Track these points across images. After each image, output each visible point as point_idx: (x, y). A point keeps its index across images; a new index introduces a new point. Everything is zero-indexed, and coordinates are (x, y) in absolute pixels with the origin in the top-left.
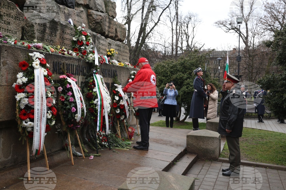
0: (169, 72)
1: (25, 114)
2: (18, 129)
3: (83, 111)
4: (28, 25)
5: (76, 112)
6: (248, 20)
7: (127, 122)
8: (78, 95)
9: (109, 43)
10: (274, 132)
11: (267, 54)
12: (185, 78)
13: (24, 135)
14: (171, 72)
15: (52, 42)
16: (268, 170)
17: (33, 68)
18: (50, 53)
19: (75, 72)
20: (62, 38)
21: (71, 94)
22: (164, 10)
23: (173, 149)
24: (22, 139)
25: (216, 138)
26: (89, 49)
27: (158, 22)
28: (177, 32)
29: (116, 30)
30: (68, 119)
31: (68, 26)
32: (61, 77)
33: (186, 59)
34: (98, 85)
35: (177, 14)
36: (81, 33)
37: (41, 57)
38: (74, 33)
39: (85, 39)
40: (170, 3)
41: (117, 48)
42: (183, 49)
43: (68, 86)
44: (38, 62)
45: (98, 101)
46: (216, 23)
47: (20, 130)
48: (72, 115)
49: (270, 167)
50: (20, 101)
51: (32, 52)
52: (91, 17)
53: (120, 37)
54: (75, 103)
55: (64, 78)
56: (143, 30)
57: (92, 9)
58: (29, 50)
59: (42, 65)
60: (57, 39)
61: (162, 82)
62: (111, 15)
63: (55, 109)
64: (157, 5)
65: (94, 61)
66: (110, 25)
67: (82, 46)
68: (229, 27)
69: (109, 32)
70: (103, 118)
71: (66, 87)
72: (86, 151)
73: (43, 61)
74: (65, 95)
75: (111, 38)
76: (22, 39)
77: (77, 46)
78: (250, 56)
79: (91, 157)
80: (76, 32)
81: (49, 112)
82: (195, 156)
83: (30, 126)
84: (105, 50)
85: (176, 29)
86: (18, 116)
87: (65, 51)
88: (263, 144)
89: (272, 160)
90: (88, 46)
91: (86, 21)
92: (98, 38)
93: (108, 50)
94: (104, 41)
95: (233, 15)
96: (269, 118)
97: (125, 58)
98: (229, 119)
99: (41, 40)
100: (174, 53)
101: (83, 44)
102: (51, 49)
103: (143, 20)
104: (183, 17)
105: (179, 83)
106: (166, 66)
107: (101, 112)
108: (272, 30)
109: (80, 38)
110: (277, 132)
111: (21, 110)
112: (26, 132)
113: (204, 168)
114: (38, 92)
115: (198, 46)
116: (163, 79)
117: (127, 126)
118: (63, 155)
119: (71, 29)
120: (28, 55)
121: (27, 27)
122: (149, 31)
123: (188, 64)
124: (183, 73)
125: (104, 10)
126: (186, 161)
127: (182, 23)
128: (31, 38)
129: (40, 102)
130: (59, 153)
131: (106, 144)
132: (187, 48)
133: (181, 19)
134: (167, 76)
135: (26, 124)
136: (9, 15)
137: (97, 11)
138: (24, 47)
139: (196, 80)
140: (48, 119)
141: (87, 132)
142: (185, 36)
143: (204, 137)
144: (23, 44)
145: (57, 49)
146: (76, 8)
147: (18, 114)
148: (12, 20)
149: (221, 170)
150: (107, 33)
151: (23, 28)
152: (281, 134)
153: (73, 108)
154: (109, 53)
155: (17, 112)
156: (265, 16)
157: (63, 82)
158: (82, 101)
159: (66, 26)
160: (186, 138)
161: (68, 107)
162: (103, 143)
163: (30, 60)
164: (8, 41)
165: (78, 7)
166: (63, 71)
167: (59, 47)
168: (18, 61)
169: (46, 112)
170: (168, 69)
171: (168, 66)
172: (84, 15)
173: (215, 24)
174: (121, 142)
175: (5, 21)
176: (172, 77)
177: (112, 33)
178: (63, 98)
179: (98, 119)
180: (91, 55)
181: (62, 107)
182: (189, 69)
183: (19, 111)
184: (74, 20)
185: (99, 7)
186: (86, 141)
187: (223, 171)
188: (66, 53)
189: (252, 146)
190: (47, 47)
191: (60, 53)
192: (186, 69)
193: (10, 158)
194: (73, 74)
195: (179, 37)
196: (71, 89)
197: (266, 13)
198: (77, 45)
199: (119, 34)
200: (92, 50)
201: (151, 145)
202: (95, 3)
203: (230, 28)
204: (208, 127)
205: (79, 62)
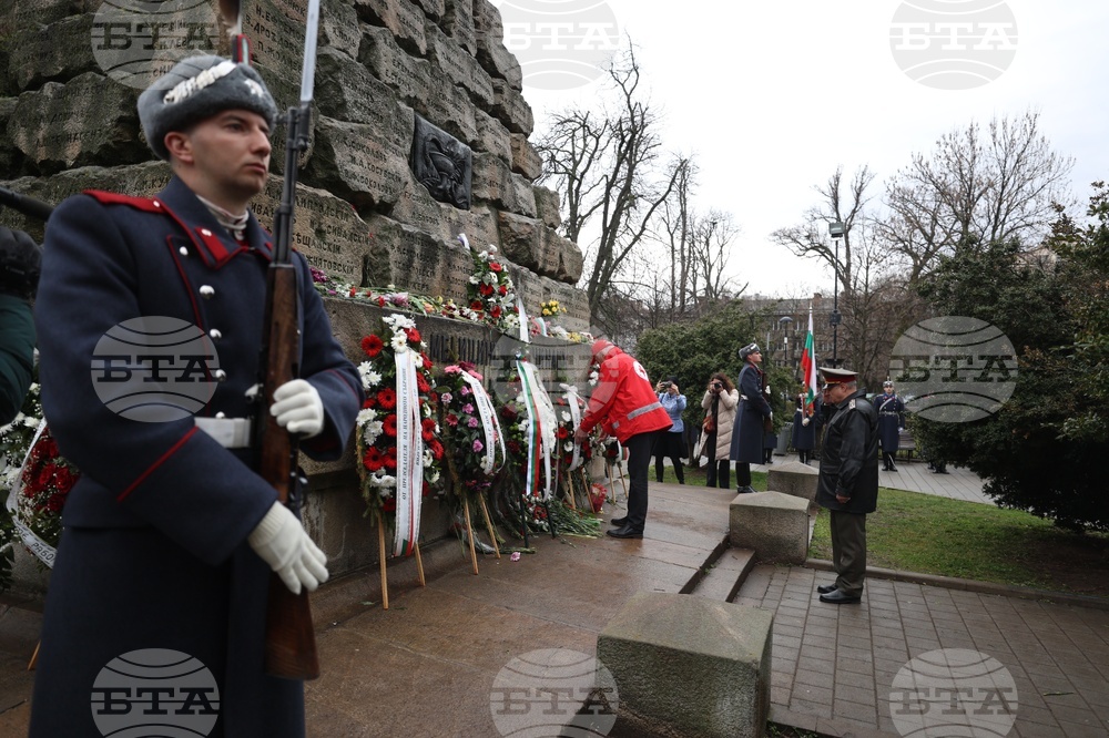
0: (675, 353)
1: (375, 458)
2: (361, 492)
3: (498, 448)
4: (375, 252)
5: (484, 451)
6: (850, 228)
7: (587, 473)
8: (487, 412)
9: (545, 288)
10: (924, 495)
11: (898, 308)
12: (714, 366)
13: (374, 505)
14: (681, 352)
15: (424, 290)
16: (926, 588)
17: (391, 351)
18: (425, 314)
19: (475, 358)
20: (447, 279)
21: (472, 409)
22: (655, 206)
23: (700, 536)
24: (369, 515)
25: (800, 512)
26: (505, 303)
27: (641, 233)
28: (683, 257)
29: (561, 256)
30: (465, 467)
31: (460, 250)
32: (449, 369)
33: (717, 322)
34: (528, 388)
35: (683, 213)
36: (487, 266)
37: (408, 326)
38: (471, 266)
39: (496, 280)
40: (670, 190)
41: (564, 299)
42: (698, 295)
43: (465, 391)
44: (403, 337)
45: (527, 426)
46: (775, 234)
47: (366, 494)
48: (473, 458)
49: (931, 583)
50: (364, 427)
51: (388, 314)
52: (506, 229)
53: (569, 273)
54: (481, 430)
55: (455, 372)
56: (605, 251)
57: (509, 211)
58: (380, 309)
59: (413, 344)
60: (436, 282)
61: (659, 376)
62: (548, 223)
63: (439, 445)
64: (639, 193)
65: (518, 330)
66: (547, 246)
67: (491, 296)
68: (806, 243)
69: (545, 261)
70: (540, 464)
71: (459, 393)
72: (502, 540)
73: (412, 334)
74: (457, 411)
75: (551, 275)
76: (364, 284)
77: (480, 298)
78: (858, 312)
79: (515, 556)
80: (476, 265)
81: (427, 452)
82: (751, 555)
83: (388, 486)
84: (538, 305)
85: (682, 249)
86: (360, 461)
87: (454, 309)
88: (905, 524)
89: (932, 565)
90: (503, 296)
91: (495, 237)
92: (524, 278)
93: (544, 304)
94: (536, 284)
95: (815, 215)
96: (909, 459)
97: (580, 321)
98: (841, 471)
99: (403, 284)
100: (678, 304)
101: (493, 291)
102: (425, 305)
103: (605, 230)
104: (697, 222)
105: (700, 378)
106: (669, 338)
107: (536, 450)
108: (907, 250)
109: (487, 277)
110: (932, 496)
111: (366, 447)
112: (379, 497)
113: (773, 582)
114: (405, 407)
115: (733, 289)
116: (662, 369)
117: (589, 482)
118: (451, 551)
119: (466, 257)
120: (381, 321)
121: (374, 255)
122: (620, 254)
123: (719, 334)
124: (709, 354)
125: (534, 212)
126: (732, 568)
127: (695, 234)
128: (382, 282)
129: (409, 430)
130: (442, 545)
131: (545, 525)
132: (707, 293)
133: (692, 225)
134: (671, 362)
135: (378, 481)
136: (338, 231)
137: (520, 213)
138: (371, 303)
139: (746, 372)
140: (426, 469)
141: (502, 495)
142: (701, 265)
143: (772, 509)
144: (369, 295)
145: (437, 305)
146: (473, 208)
147: (359, 456)
148: (343, 241)
149: (816, 588)
150: (540, 264)
151: (366, 259)
152: (942, 500)
153: (477, 442)
154: (546, 311)
155: (359, 452)
156: (893, 220)
157: (453, 382)
158: (495, 426)
159: (455, 252)
160: (728, 511)
161: (466, 439)
162: (537, 521)
163: (386, 332)
164: (338, 290)
165: (477, 206)
166: (451, 356)
167: (441, 300)
168: (358, 335)
169: (421, 453)
170: (672, 345)
171: (674, 337)
172: (491, 225)
173: (772, 238)
174: (577, 519)
175: (329, 245)
176: (682, 364)
177: (551, 263)
178: (453, 418)
179: (530, 466)
180: (511, 316)
181: (451, 440)
182: (724, 346)
183: (363, 450)
184: (470, 237)
185: (523, 205)
186: (499, 516)
187: (821, 590)
188: (457, 313)
189: (878, 531)
190: (417, 301)
191: (444, 313)
192: (716, 345)
193: (340, 555)
194: (472, 362)
195: (688, 267)
196: (471, 399)
197: (893, 212)
198: (478, 295)
199: (567, 266)
200: (511, 305)
201: (650, 527)
202: (515, 196)
203: (809, 247)
204: (773, 484)
205: (484, 334)
